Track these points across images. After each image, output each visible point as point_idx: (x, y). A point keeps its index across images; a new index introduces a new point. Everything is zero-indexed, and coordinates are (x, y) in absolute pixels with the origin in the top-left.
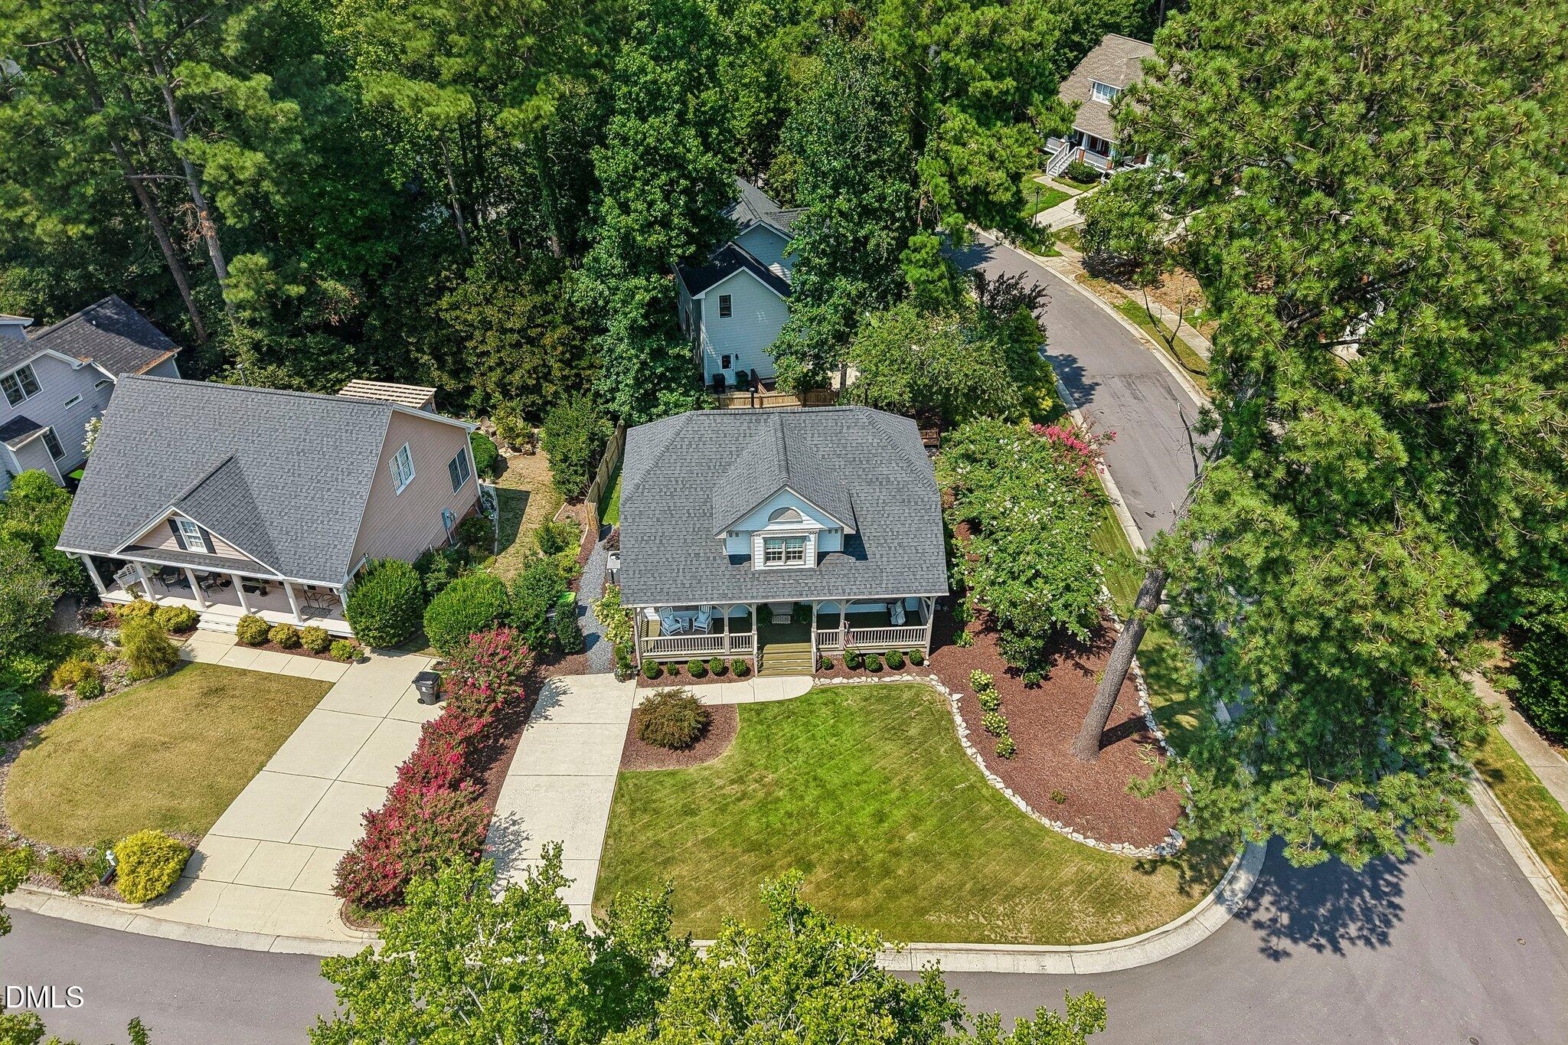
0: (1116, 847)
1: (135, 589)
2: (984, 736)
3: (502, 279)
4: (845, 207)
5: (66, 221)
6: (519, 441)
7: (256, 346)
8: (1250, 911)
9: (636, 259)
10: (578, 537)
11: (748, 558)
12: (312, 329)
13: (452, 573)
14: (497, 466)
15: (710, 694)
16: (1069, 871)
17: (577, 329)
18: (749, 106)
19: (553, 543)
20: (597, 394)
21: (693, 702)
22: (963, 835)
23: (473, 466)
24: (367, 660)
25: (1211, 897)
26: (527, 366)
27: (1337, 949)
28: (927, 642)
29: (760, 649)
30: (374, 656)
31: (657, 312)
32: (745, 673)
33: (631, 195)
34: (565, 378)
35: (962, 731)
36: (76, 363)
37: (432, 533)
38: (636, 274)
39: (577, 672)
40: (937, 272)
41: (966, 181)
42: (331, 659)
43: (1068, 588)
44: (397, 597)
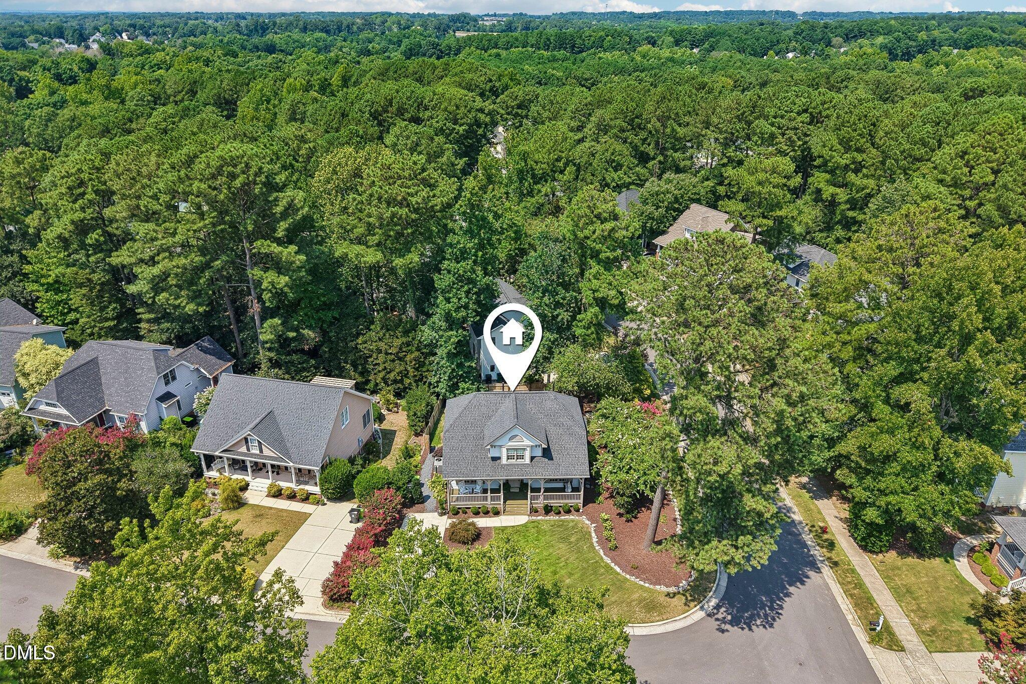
0: (658, 587)
1: (221, 470)
2: (604, 541)
3: (388, 330)
4: (547, 302)
5: (199, 305)
6: (391, 406)
7: (270, 360)
8: (714, 614)
9: (452, 323)
10: (420, 451)
11: (499, 458)
12: (295, 352)
13: (363, 467)
14: (380, 418)
15: (482, 522)
16: (636, 596)
17: (422, 353)
18: (506, 248)
19: (408, 454)
20: (430, 384)
21: (473, 524)
22: (591, 581)
23: (372, 418)
24: (325, 504)
25: (698, 607)
26: (397, 370)
27: (750, 629)
28: (581, 501)
29: (504, 502)
30: (328, 503)
31: (461, 346)
32: (497, 513)
33: (451, 295)
34: (415, 376)
35: (595, 540)
36: (192, 367)
37: (353, 447)
38: (452, 330)
39: (420, 512)
40: (590, 331)
41: (599, 295)
42: (309, 503)
43: (645, 474)
44: (342, 474)
